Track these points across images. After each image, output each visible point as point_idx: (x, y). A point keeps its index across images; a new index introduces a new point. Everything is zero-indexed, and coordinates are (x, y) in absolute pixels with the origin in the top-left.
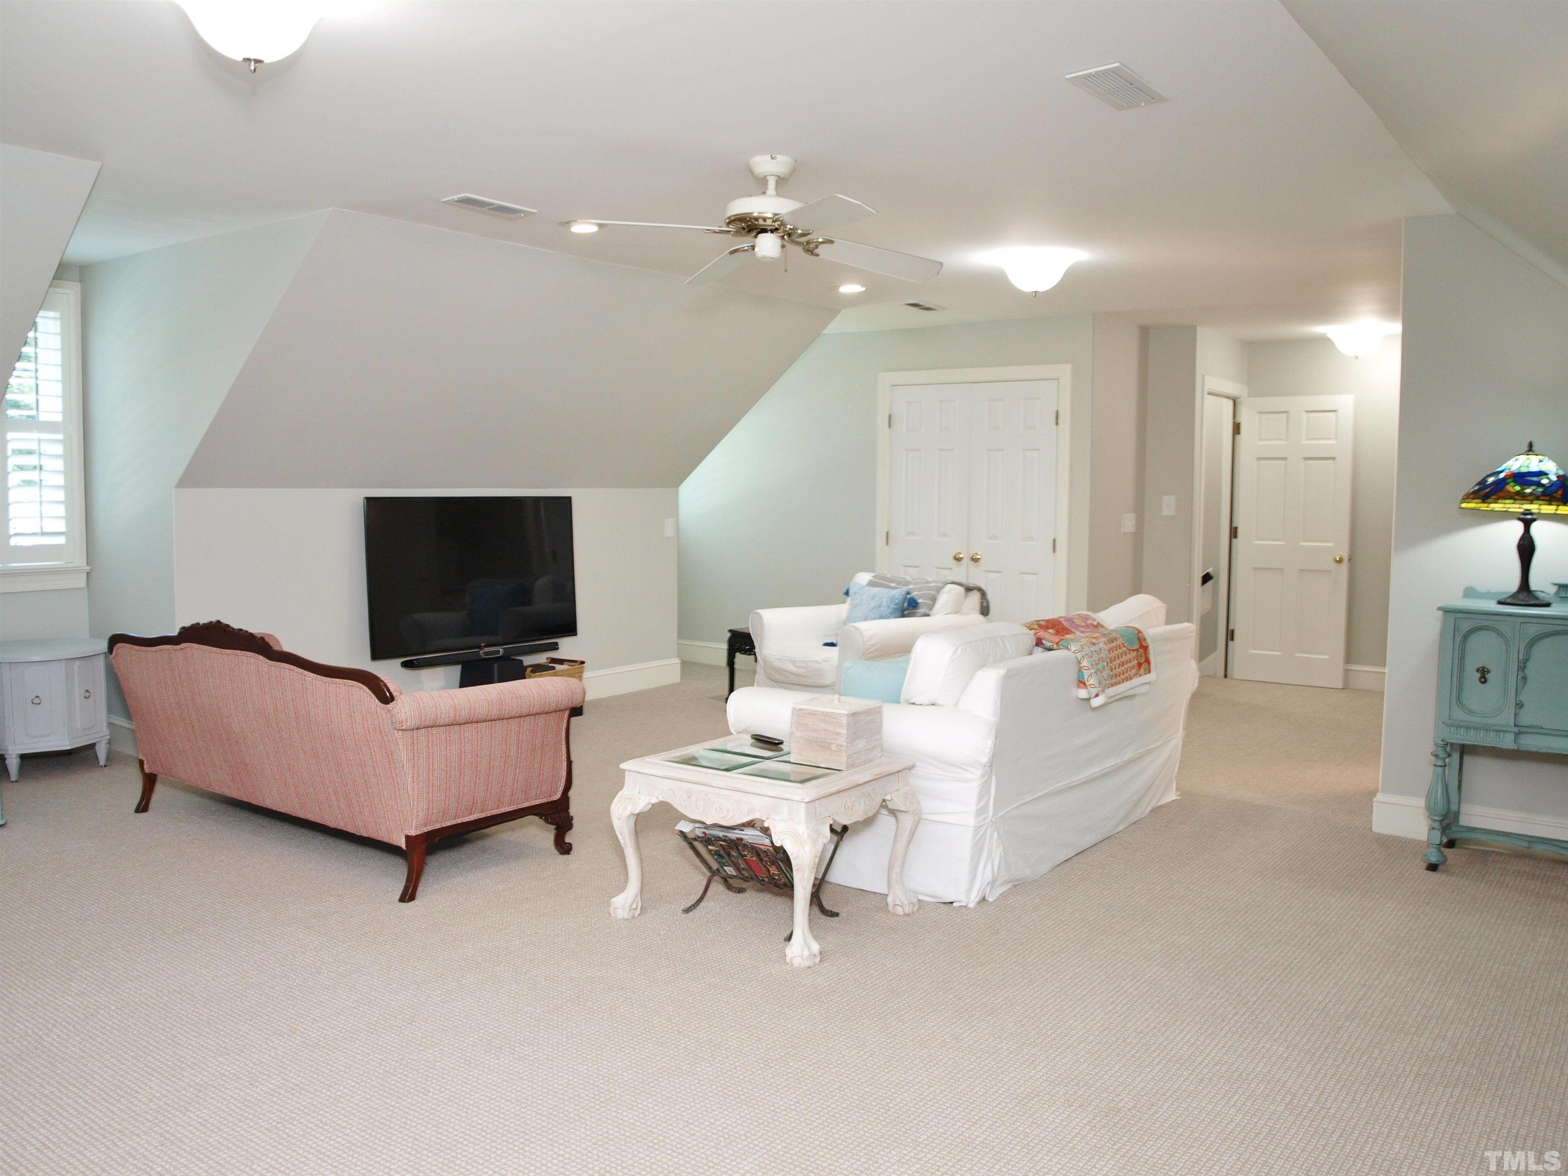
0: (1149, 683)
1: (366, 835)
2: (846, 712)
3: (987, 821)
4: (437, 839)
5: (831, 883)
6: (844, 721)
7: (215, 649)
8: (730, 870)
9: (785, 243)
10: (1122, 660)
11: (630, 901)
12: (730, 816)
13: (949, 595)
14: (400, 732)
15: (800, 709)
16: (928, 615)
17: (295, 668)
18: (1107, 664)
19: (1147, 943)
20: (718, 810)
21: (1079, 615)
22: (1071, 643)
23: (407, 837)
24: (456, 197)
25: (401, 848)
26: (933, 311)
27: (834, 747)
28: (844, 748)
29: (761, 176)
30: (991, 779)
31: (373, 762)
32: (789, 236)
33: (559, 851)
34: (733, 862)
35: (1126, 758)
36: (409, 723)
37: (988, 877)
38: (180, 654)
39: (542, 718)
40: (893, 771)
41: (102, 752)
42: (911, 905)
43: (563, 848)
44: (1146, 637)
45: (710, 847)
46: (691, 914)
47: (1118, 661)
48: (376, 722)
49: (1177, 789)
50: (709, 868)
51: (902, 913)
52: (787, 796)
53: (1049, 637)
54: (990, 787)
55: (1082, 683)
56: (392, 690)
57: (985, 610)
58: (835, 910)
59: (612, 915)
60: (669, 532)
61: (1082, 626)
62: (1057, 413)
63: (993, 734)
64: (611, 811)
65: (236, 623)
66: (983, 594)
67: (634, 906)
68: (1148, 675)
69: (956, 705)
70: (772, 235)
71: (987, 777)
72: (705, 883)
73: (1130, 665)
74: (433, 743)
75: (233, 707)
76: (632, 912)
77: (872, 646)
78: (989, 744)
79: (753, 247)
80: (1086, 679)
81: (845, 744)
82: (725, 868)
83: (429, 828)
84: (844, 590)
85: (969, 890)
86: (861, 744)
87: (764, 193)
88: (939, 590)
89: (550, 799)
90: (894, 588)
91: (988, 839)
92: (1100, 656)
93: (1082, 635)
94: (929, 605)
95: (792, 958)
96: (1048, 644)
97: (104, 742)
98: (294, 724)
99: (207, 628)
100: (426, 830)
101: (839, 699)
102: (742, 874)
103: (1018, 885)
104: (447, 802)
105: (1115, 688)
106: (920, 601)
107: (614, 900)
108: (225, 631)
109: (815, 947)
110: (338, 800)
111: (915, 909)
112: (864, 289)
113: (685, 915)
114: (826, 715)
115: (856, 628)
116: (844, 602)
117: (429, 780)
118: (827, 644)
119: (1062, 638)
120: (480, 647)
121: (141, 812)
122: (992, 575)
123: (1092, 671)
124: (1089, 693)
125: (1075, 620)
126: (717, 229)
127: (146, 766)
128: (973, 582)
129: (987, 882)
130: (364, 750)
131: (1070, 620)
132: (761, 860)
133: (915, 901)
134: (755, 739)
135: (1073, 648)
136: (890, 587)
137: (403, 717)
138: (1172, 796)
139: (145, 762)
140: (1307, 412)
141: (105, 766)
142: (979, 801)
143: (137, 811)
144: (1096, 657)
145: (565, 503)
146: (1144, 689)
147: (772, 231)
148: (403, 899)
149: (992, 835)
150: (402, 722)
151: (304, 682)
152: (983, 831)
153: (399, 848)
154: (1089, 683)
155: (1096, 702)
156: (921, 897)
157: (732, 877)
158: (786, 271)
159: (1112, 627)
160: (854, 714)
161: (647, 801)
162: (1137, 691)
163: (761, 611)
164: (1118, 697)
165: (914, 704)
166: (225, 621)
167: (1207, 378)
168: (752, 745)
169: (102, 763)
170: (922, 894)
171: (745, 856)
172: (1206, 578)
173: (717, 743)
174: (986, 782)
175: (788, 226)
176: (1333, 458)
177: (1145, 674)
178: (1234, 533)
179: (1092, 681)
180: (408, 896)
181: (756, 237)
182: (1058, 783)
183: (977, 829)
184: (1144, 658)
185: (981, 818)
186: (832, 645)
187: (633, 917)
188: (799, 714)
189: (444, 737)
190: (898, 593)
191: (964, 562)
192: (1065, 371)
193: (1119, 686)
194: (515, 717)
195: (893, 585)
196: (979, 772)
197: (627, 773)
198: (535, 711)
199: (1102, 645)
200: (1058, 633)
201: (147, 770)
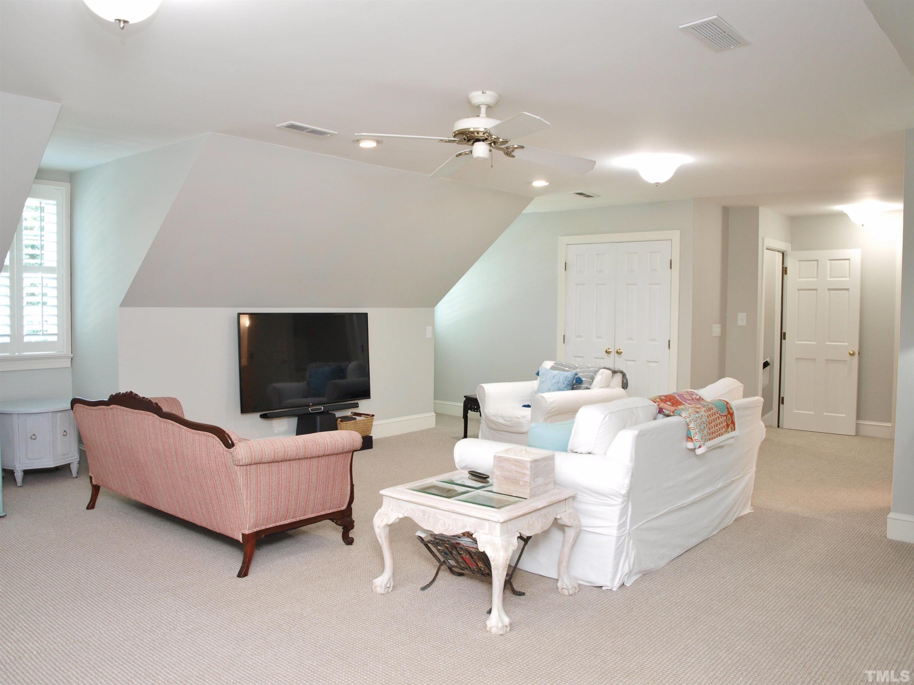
0: (733, 437)
1: (218, 532)
2: (530, 460)
3: (625, 533)
4: (263, 536)
5: (521, 570)
6: (529, 466)
7: (129, 409)
8: (452, 562)
9: (492, 148)
10: (716, 422)
11: (385, 582)
12: (450, 529)
13: (602, 375)
14: (238, 467)
15: (499, 457)
16: (589, 389)
17: (175, 423)
18: (707, 425)
19: (737, 621)
20: (443, 524)
21: (687, 392)
22: (683, 412)
23: (243, 535)
24: (285, 124)
25: (239, 541)
26: (592, 198)
27: (521, 483)
28: (528, 484)
29: (476, 104)
30: (628, 504)
31: (222, 486)
32: (494, 143)
33: (345, 542)
34: (454, 558)
35: (719, 486)
36: (244, 462)
37: (627, 570)
38: (110, 411)
39: (333, 458)
40: (561, 499)
41: (74, 468)
42: (574, 589)
43: (347, 540)
44: (733, 407)
45: (439, 547)
46: (426, 591)
47: (714, 423)
48: (223, 460)
49: (752, 505)
50: (438, 560)
51: (567, 594)
52: (488, 518)
53: (667, 407)
54: (628, 508)
55: (689, 438)
56: (233, 440)
57: (625, 385)
58: (523, 591)
59: (374, 591)
60: (429, 335)
61: (689, 400)
62: (671, 261)
63: (630, 474)
64: (374, 522)
65: (142, 394)
66: (624, 375)
67: (388, 586)
68: (734, 432)
69: (605, 454)
70: (483, 143)
71: (625, 504)
72: (435, 571)
73: (722, 425)
74: (260, 474)
75: (140, 446)
76: (387, 589)
77: (553, 408)
78: (627, 481)
79: (471, 152)
80: (692, 436)
81: (529, 481)
82: (449, 561)
83: (258, 529)
84: (536, 372)
85: (613, 579)
86: (540, 481)
87: (478, 116)
88: (596, 372)
89: (339, 509)
90: (568, 371)
91: (626, 545)
92: (702, 420)
93: (689, 406)
94: (590, 382)
95: (491, 628)
96: (667, 412)
97: (76, 463)
98: (175, 459)
99: (125, 396)
100: (255, 530)
101: (525, 450)
102: (460, 566)
103: (647, 574)
104: (270, 512)
105: (712, 441)
106: (583, 379)
107: (375, 580)
108: (135, 398)
109: (507, 620)
110: (202, 509)
111: (577, 591)
112: (548, 184)
113: (422, 592)
114: (516, 460)
115: (542, 396)
116: (536, 379)
117: (257, 497)
118: (525, 406)
119: (677, 408)
120: (309, 406)
121: (90, 509)
122: (629, 363)
123: (697, 430)
124: (694, 445)
125: (684, 396)
126: (447, 139)
127: (93, 481)
128: (618, 367)
129: (625, 574)
130: (216, 477)
131: (681, 396)
132: (472, 557)
133: (576, 586)
134: (471, 474)
135: (684, 415)
136: (564, 370)
137: (240, 457)
138: (748, 510)
139: (93, 478)
140: (829, 260)
141: (76, 477)
142: (621, 518)
143: (88, 508)
144: (699, 421)
145: (364, 317)
146: (731, 441)
147: (483, 141)
148: (239, 576)
149: (629, 542)
150: (239, 460)
151: (180, 432)
152: (623, 539)
153: (238, 541)
154: (695, 438)
155: (699, 451)
156: (580, 582)
157: (454, 566)
158: (492, 166)
159: (709, 400)
160: (536, 461)
161: (396, 517)
162: (727, 442)
163: (483, 385)
164: (714, 447)
165: (576, 452)
166: (135, 391)
167: (766, 239)
168: (469, 478)
169: (74, 475)
170: (580, 580)
171: (462, 554)
172: (766, 365)
173: (446, 476)
174: (625, 506)
175: (493, 137)
176: (848, 289)
177: (732, 431)
178: (783, 336)
179: (696, 438)
180: (243, 573)
181: (473, 143)
182: (673, 505)
183: (619, 537)
184: (731, 421)
185: (622, 530)
186: (528, 406)
187: (388, 592)
188: (498, 459)
189: (267, 470)
190: (569, 374)
191: (612, 354)
192: (676, 235)
193: (714, 440)
194: (315, 457)
195: (567, 369)
196: (620, 500)
197: (384, 497)
198: (328, 453)
199: (703, 413)
200: (673, 405)
201: (94, 483)
